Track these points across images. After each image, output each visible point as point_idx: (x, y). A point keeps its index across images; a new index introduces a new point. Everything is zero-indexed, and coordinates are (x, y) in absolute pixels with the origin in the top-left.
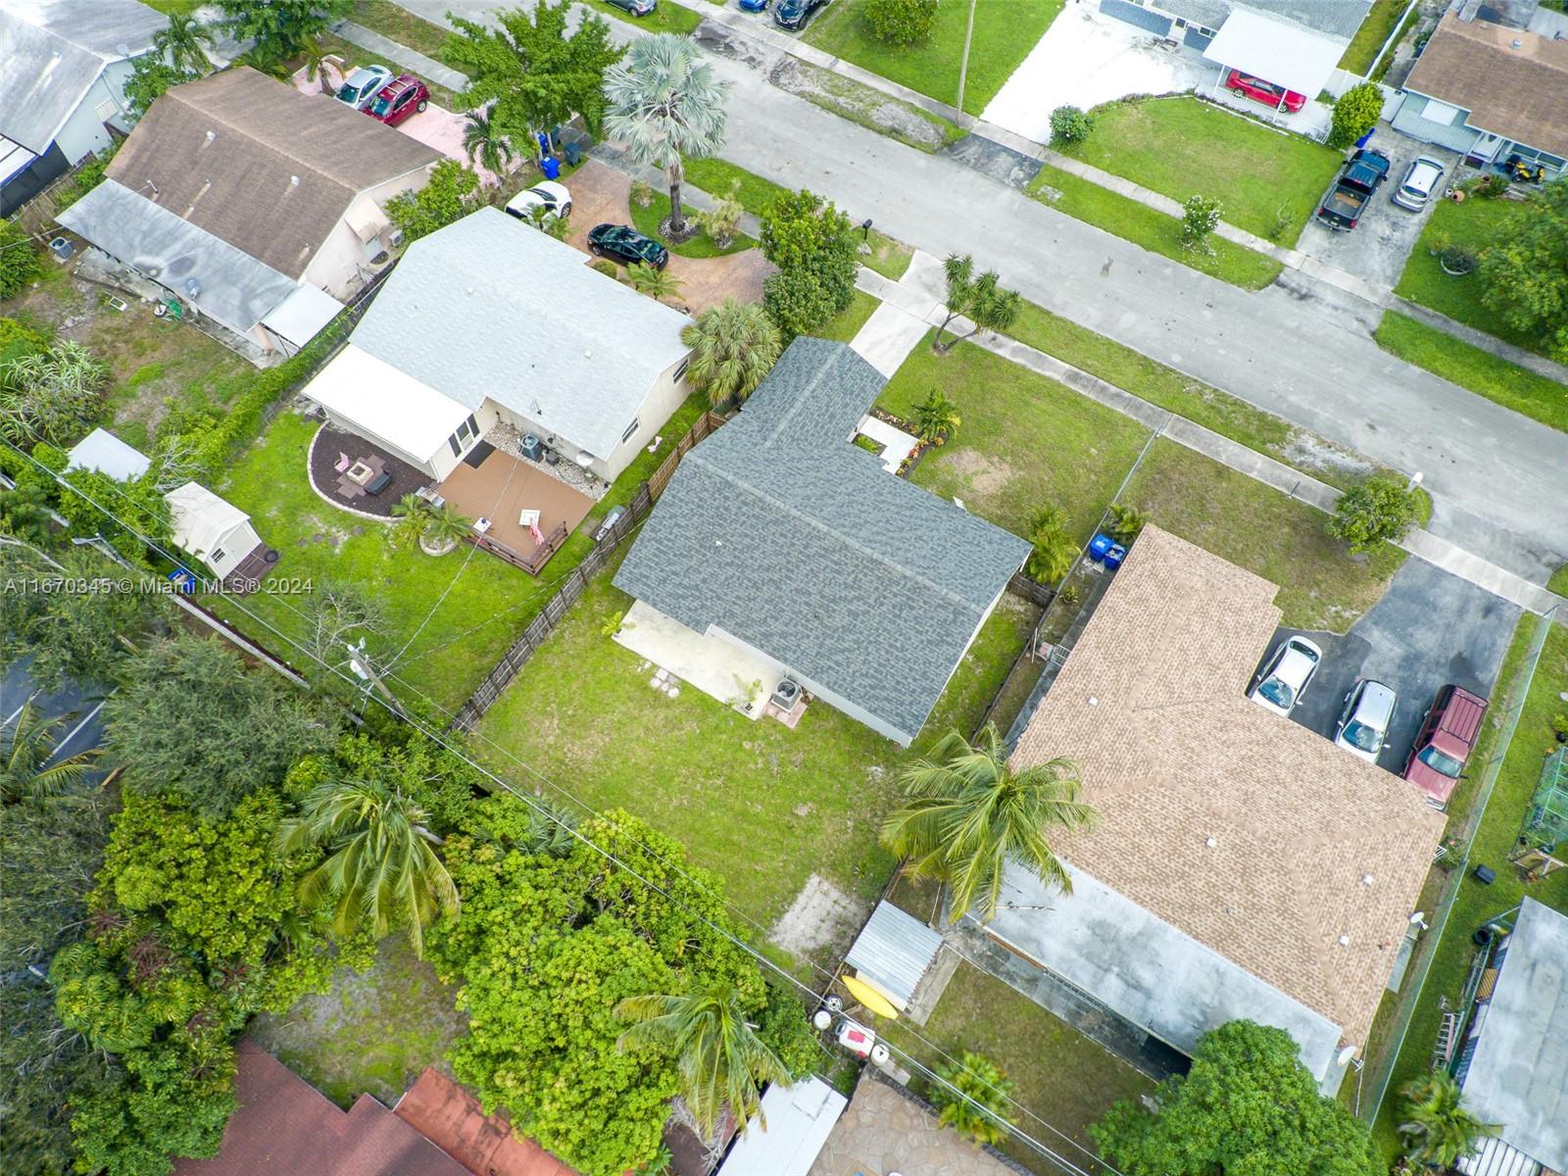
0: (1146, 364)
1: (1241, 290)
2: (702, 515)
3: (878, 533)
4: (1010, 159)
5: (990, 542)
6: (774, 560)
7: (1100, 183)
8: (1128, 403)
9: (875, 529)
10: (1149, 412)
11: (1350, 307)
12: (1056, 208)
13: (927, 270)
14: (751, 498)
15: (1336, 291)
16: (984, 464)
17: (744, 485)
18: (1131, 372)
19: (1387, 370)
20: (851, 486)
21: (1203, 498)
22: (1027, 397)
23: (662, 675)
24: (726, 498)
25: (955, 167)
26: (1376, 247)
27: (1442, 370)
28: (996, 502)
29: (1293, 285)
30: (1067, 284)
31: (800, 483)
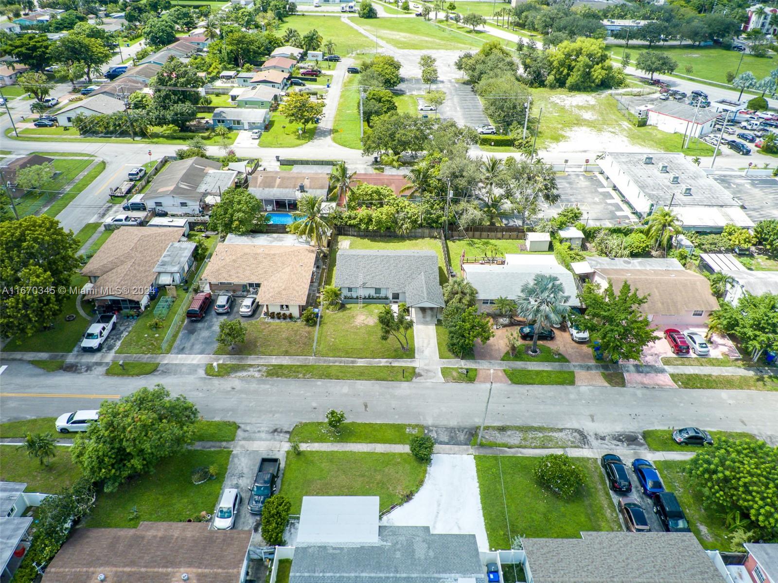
0: (329, 376)
1: (304, 421)
3: (376, 262)
4: (442, 440)
7: (393, 446)
8: (329, 361)
10: (320, 362)
11: (252, 435)
12: (406, 425)
13: (434, 377)
15: (261, 439)
16: (365, 322)
18: (333, 372)
22: (365, 347)
25: (462, 425)
26: (245, 471)
29: (281, 435)
30: (377, 393)
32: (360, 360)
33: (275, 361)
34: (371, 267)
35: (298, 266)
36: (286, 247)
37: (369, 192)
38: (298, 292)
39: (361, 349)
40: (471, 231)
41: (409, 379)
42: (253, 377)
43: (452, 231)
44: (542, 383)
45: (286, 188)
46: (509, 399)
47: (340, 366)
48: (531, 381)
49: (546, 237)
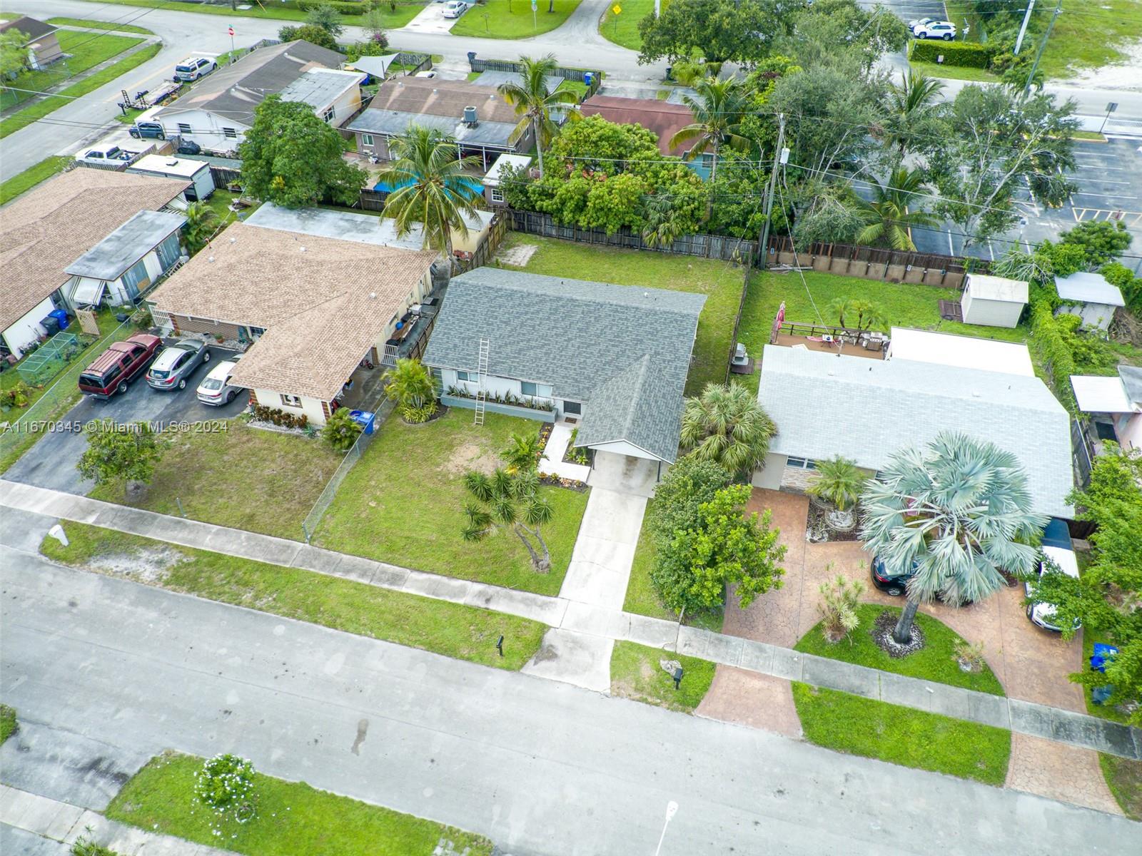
3: (538, 312)
5: (455, 346)
8: (337, 566)
9: (541, 315)
10: (315, 563)
11: (30, 767)
13: (587, 669)
18: (332, 600)
30: (411, 695)
32: (415, 575)
33: (212, 539)
34: (522, 325)
35: (364, 298)
36: (368, 247)
37: (594, 138)
38: (328, 365)
39: (430, 543)
40: (825, 253)
41: (516, 661)
42: (136, 577)
43: (778, 249)
44: (899, 758)
45: (443, 115)
46: (779, 800)
47: (357, 586)
48: (867, 743)
49: (1018, 292)
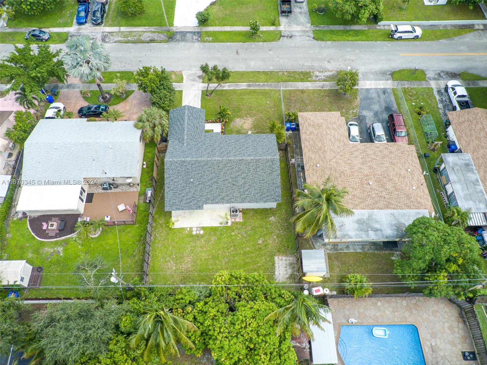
0: (265, 73)
1: (275, 42)
2: (181, 175)
4: (190, 34)
5: (264, 139)
6: (211, 176)
7: (220, 30)
8: (268, 86)
9: (234, 152)
10: (274, 85)
11: (304, 34)
12: (213, 42)
13: (189, 76)
14: (193, 162)
15: (298, 31)
16: (243, 120)
17: (189, 159)
18: (263, 77)
19: (323, 46)
20: (217, 144)
21: (303, 100)
22: (241, 97)
23: (194, 229)
24: (186, 166)
25: (176, 43)
26: (299, 15)
27: (335, 39)
28: (253, 129)
29: (286, 35)
30: (230, 61)
31: (203, 150)
32: (245, 88)
33: (309, 85)
34: (240, 148)
46: (140, 60)
